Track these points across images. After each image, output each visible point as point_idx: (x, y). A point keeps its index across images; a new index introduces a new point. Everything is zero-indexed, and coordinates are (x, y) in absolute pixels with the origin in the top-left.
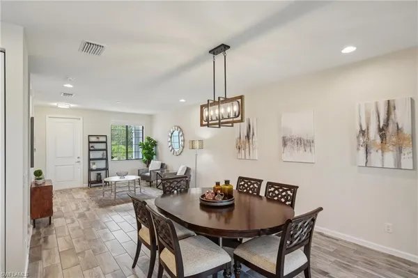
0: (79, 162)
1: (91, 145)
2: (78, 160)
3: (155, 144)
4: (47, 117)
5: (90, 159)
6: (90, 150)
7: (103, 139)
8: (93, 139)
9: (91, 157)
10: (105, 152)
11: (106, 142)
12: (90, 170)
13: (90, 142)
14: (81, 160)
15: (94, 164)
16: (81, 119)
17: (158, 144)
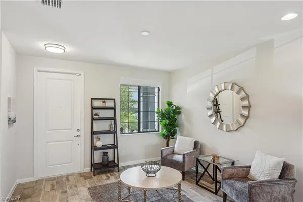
0: (78, 136)
1: (95, 112)
2: (78, 133)
3: (177, 111)
4: (35, 70)
5: (93, 133)
6: (93, 119)
7: (110, 104)
8: (97, 104)
9: (95, 129)
10: (113, 121)
11: (114, 109)
12: (94, 148)
13: (93, 108)
14: (82, 133)
15: (99, 139)
16: (82, 74)
17: (182, 111)
